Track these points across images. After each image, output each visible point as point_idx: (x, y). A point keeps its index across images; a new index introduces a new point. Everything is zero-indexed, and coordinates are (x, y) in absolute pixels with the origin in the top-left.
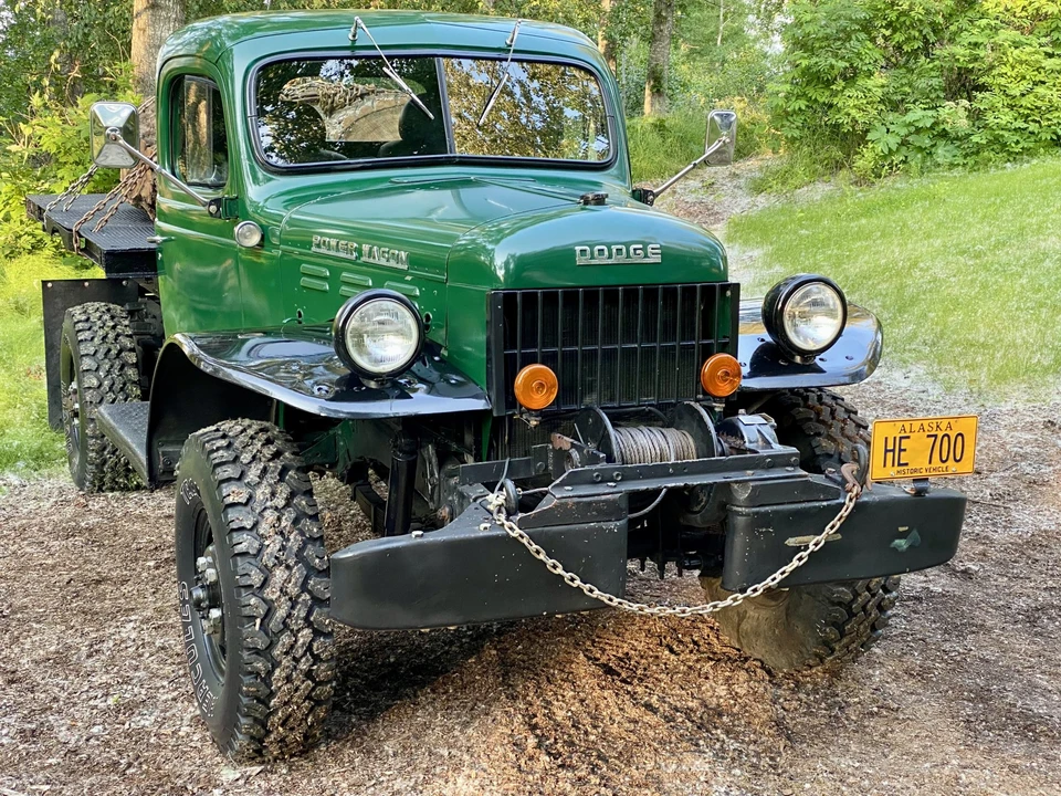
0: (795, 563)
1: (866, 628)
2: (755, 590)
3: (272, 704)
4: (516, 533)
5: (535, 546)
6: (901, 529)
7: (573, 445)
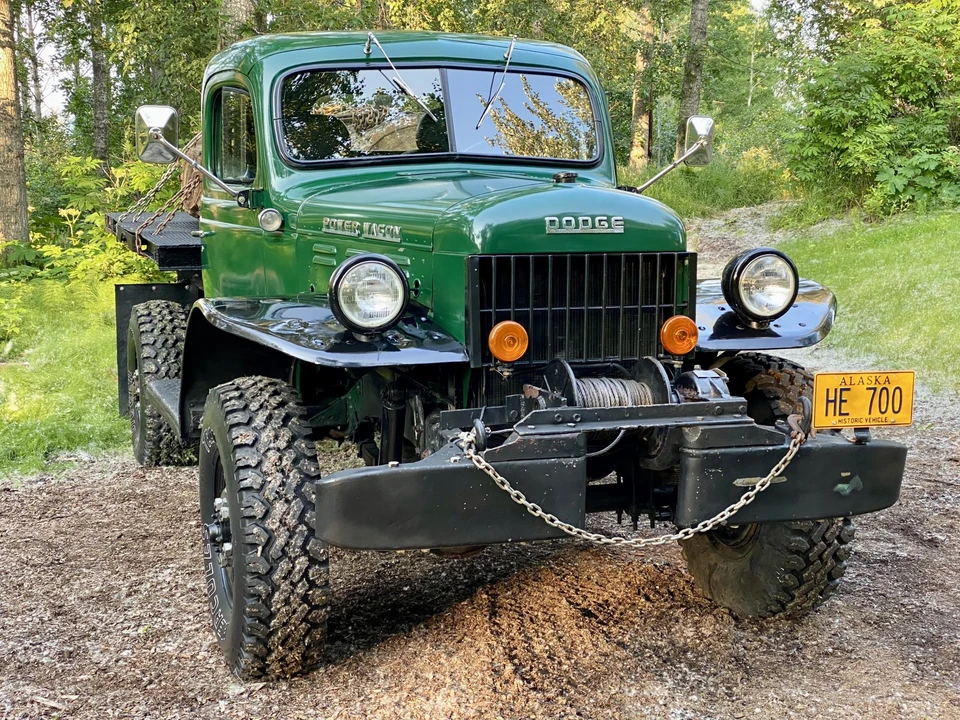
0: (743, 502)
1: (822, 576)
2: (705, 526)
3: (272, 624)
4: (483, 465)
5: (500, 478)
6: (843, 474)
7: (540, 393)
